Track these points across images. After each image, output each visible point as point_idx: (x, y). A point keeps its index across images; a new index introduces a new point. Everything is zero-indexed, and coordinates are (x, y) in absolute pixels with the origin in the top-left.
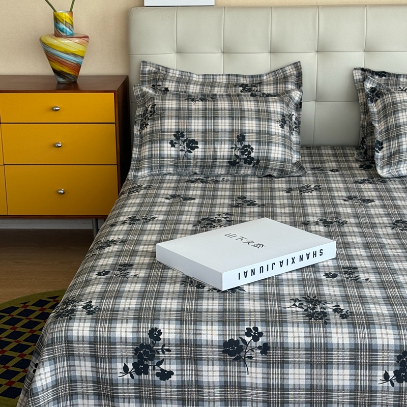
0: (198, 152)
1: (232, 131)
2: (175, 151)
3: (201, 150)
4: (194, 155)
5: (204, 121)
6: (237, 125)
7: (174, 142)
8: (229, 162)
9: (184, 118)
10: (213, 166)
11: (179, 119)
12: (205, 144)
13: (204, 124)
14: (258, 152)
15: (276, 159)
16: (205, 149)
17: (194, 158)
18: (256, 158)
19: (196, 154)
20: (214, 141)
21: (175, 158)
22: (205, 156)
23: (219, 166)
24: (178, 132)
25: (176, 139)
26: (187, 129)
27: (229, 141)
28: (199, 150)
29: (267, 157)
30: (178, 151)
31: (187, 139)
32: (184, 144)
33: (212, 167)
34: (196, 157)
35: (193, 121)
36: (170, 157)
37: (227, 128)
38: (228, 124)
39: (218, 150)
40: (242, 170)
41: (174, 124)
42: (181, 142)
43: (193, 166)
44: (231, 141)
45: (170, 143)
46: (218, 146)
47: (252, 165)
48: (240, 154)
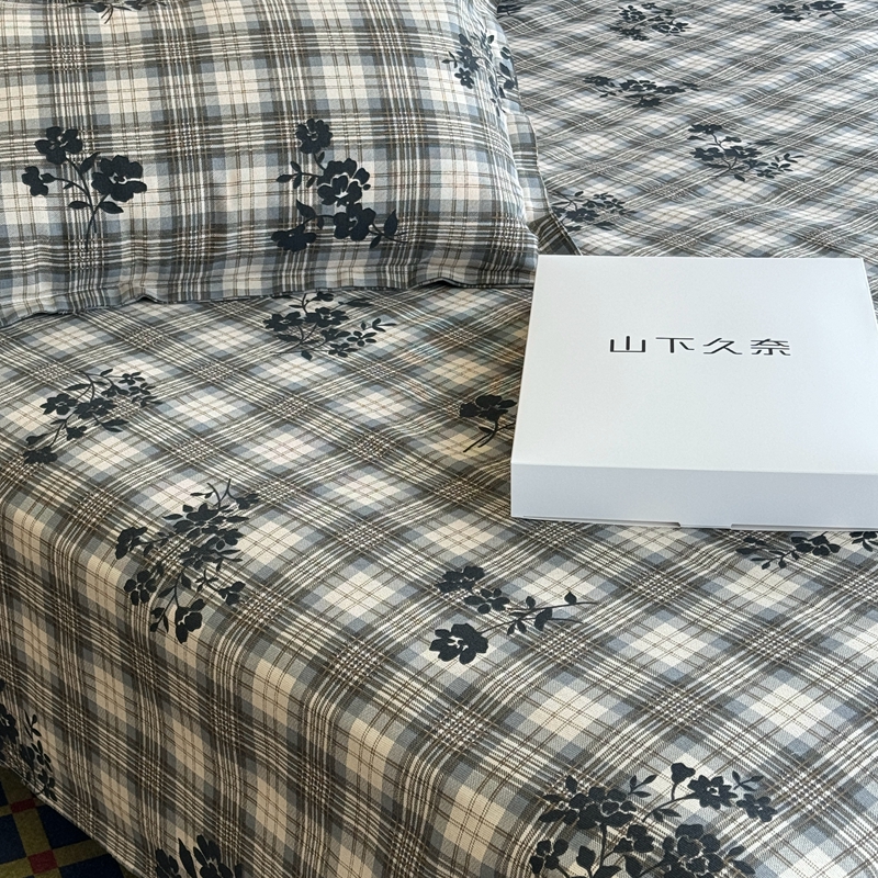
0: (148, 206)
1: (274, 113)
2: (49, 209)
3: (156, 197)
4: (132, 221)
5: (155, 82)
6: (292, 84)
7: (42, 172)
8: (275, 236)
9: (71, 75)
10: (213, 259)
11: (51, 82)
12: (173, 171)
13: (158, 94)
14: (389, 187)
15: (460, 209)
16: (172, 189)
17: (132, 232)
18: (382, 211)
19: (138, 215)
20: (208, 156)
21: (53, 240)
22: (176, 219)
23: (239, 256)
24: (53, 132)
25: (49, 159)
26: (92, 118)
27: (269, 149)
28: (151, 196)
29: (425, 203)
30: (62, 209)
31: (94, 156)
32: (82, 178)
33: (209, 262)
34: (139, 227)
35: (111, 85)
36: (30, 235)
37: (254, 99)
38: (255, 86)
39: (229, 191)
40: (331, 263)
41: (35, 102)
42: (69, 173)
43: (132, 265)
44: (277, 151)
45: (26, 179)
46: (224, 175)
47: (367, 243)
48: (319, 200)
